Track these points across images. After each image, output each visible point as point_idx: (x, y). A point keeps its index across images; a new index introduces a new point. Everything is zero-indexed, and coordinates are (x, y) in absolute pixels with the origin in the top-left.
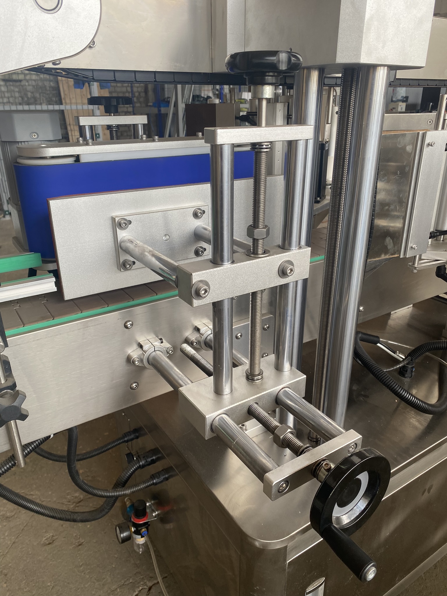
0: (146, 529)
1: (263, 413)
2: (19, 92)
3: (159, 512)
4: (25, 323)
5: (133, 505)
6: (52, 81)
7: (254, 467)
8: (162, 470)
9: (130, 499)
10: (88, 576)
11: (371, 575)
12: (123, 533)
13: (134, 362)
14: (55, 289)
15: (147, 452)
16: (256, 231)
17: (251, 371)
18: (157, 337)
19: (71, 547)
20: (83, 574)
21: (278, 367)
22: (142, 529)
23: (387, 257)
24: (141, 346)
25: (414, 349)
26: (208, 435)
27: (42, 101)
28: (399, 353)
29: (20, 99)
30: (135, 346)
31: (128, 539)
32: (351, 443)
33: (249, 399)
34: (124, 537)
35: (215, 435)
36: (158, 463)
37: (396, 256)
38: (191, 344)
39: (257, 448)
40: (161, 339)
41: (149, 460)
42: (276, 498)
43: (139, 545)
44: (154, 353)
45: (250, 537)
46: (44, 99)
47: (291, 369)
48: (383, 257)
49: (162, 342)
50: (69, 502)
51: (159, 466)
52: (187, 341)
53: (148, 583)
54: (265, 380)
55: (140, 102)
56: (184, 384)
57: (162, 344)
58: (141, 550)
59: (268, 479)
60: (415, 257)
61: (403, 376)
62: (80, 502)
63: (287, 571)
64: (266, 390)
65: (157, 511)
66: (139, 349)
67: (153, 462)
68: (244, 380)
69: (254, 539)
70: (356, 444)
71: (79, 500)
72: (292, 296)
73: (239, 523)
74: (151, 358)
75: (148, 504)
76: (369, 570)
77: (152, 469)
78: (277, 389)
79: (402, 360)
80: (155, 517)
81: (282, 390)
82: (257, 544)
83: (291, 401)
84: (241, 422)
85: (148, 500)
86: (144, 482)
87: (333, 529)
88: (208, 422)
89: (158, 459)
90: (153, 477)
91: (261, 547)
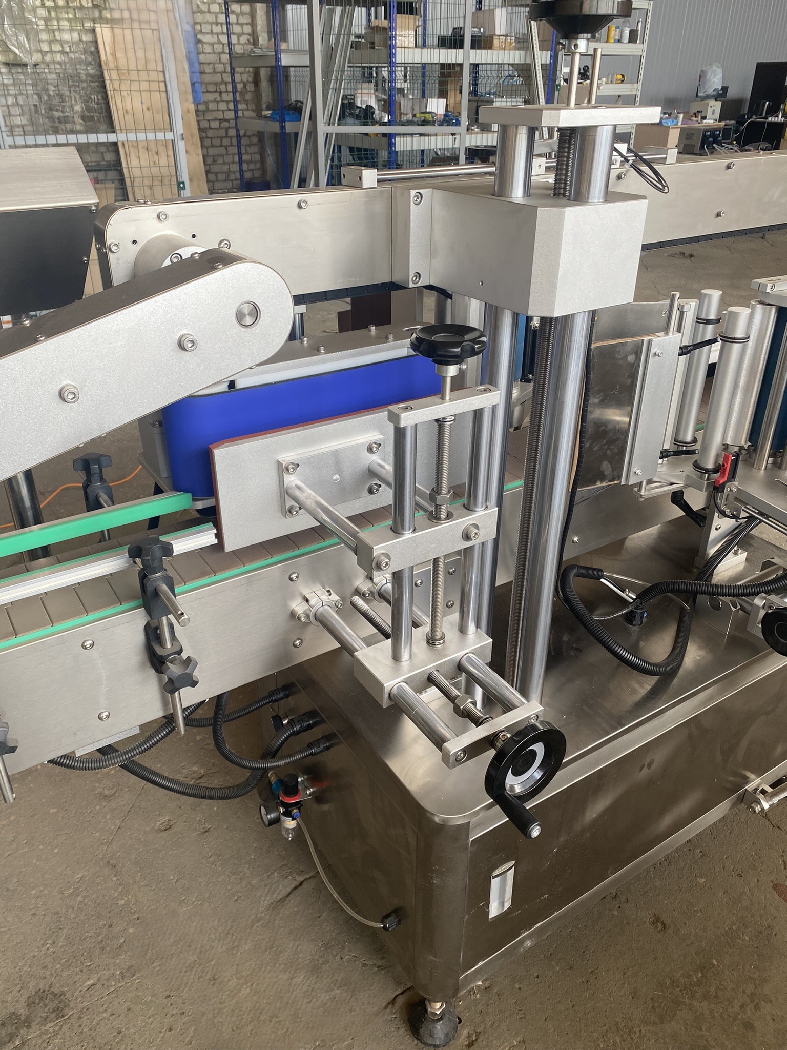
0: (298, 810)
1: (444, 682)
2: (35, 85)
3: (315, 789)
4: (185, 580)
5: (280, 782)
6: (90, 63)
7: (433, 737)
8: (322, 738)
9: (276, 775)
10: (220, 869)
11: (536, 832)
12: (270, 814)
13: (299, 619)
14: (216, 541)
15: (303, 715)
16: (439, 497)
17: (432, 635)
18: (325, 588)
19: (195, 834)
20: (213, 866)
21: (463, 630)
22: (293, 810)
23: (604, 484)
24: (307, 601)
25: (650, 587)
26: (385, 703)
27: (73, 102)
28: (629, 592)
29: (35, 97)
30: (300, 600)
31: (277, 821)
32: (532, 715)
33: (429, 667)
34: (271, 818)
35: (393, 703)
36: (315, 729)
37: (616, 482)
38: (362, 595)
39: (437, 718)
40: (329, 591)
41: (305, 724)
42: (454, 767)
43: (288, 829)
44: (322, 608)
45: (428, 811)
46: (78, 97)
47: (477, 630)
48: (599, 484)
49: (330, 595)
50: (186, 777)
51: (317, 732)
52: (357, 592)
53: (297, 877)
54: (447, 644)
55: (246, 102)
56: (358, 648)
57: (330, 597)
58: (290, 835)
59: (447, 748)
60: (641, 483)
61: (631, 623)
62: (200, 778)
63: (469, 850)
64: (448, 656)
65: (312, 787)
66: (305, 603)
67: (310, 727)
68: (424, 643)
69: (434, 814)
70: (537, 716)
71: (199, 776)
72: (478, 557)
73: (417, 797)
74: (318, 613)
75: (299, 780)
76: (533, 828)
77: (308, 737)
78: (457, 655)
79: (632, 601)
80: (310, 795)
81: (465, 656)
82: (437, 820)
83: (474, 667)
84: (420, 690)
85: (300, 774)
86: (300, 752)
87: (506, 794)
88: (387, 691)
89: (315, 724)
90: (310, 746)
91: (441, 823)
